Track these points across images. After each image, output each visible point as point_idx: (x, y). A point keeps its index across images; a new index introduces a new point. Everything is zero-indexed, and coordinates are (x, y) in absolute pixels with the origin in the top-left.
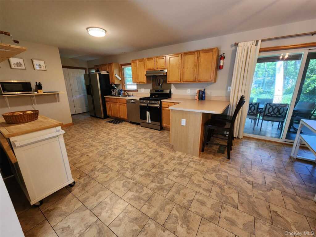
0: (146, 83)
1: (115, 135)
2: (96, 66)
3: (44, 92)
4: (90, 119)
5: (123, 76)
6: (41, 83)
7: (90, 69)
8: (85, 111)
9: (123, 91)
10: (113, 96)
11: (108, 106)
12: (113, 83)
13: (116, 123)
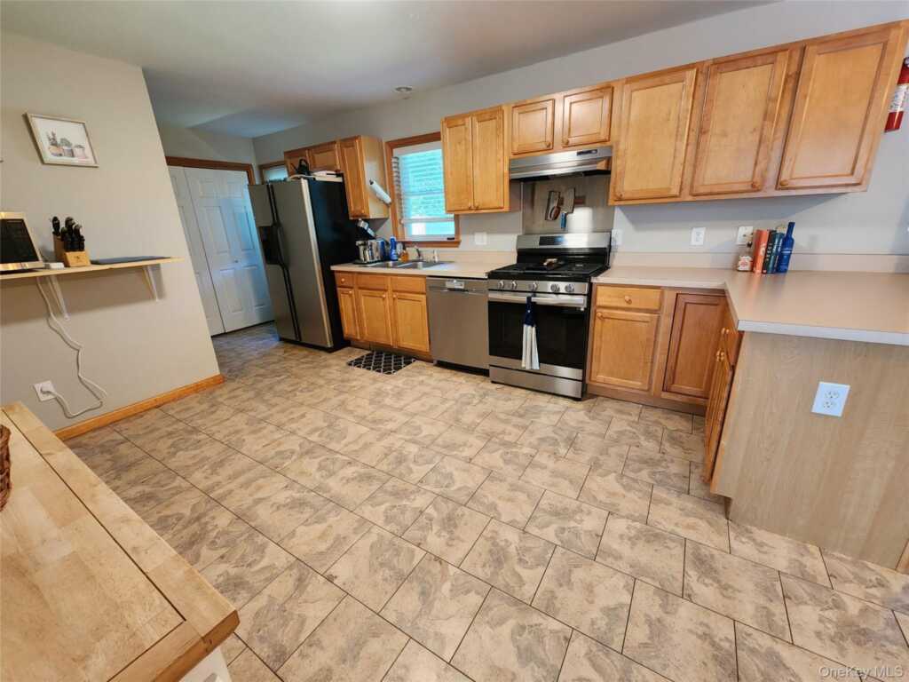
0: (506, 209)
1: (408, 433)
2: (289, 154)
3: (94, 263)
4: (280, 353)
5: (396, 188)
6: (77, 221)
7: (264, 168)
8: (256, 321)
9: (399, 246)
10: (364, 264)
11: (345, 304)
12: (362, 216)
13: (387, 370)
